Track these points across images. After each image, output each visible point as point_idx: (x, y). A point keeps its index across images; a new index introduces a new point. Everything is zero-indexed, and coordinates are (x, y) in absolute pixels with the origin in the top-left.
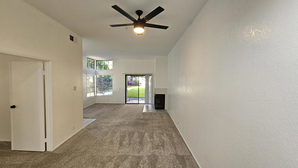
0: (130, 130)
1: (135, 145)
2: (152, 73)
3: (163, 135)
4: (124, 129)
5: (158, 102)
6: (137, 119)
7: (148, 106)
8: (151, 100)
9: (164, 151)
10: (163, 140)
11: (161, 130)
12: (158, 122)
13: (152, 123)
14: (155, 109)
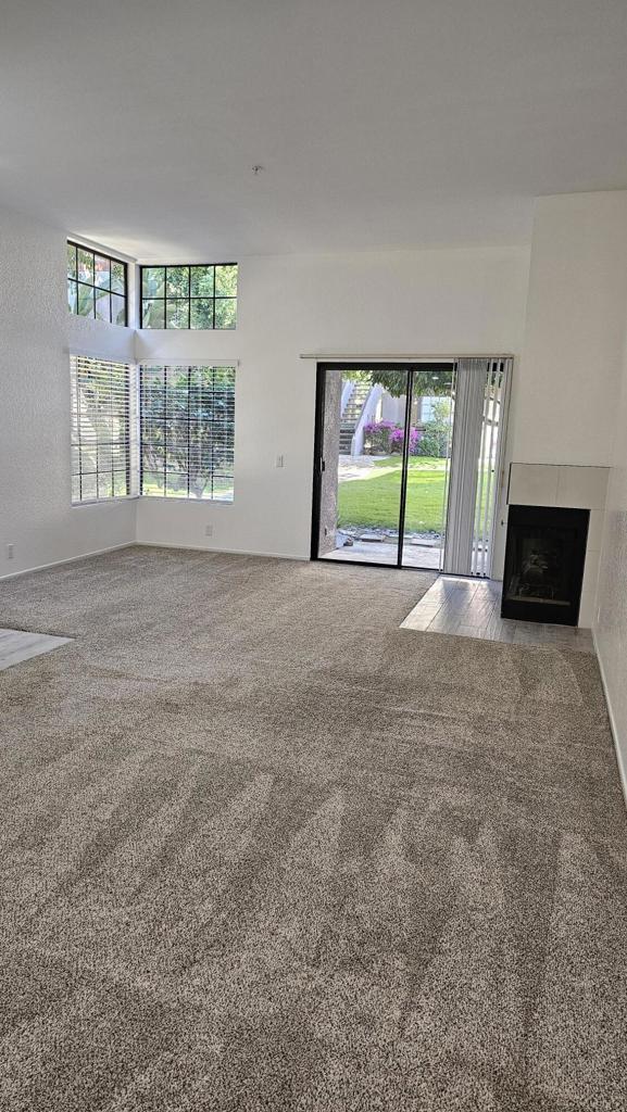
0: (231, 750)
1: (197, 883)
2: (513, 352)
3: (471, 839)
4: (188, 735)
5: (533, 564)
6: (332, 673)
7: (464, 588)
8: (488, 550)
9: (409, 1006)
10: (454, 890)
11: (477, 788)
12: (481, 718)
13: (426, 717)
14: (503, 616)
